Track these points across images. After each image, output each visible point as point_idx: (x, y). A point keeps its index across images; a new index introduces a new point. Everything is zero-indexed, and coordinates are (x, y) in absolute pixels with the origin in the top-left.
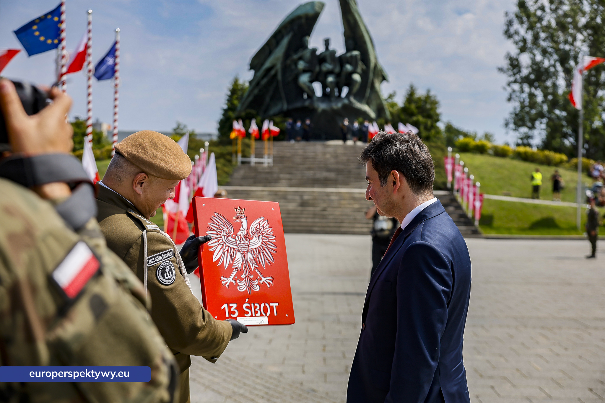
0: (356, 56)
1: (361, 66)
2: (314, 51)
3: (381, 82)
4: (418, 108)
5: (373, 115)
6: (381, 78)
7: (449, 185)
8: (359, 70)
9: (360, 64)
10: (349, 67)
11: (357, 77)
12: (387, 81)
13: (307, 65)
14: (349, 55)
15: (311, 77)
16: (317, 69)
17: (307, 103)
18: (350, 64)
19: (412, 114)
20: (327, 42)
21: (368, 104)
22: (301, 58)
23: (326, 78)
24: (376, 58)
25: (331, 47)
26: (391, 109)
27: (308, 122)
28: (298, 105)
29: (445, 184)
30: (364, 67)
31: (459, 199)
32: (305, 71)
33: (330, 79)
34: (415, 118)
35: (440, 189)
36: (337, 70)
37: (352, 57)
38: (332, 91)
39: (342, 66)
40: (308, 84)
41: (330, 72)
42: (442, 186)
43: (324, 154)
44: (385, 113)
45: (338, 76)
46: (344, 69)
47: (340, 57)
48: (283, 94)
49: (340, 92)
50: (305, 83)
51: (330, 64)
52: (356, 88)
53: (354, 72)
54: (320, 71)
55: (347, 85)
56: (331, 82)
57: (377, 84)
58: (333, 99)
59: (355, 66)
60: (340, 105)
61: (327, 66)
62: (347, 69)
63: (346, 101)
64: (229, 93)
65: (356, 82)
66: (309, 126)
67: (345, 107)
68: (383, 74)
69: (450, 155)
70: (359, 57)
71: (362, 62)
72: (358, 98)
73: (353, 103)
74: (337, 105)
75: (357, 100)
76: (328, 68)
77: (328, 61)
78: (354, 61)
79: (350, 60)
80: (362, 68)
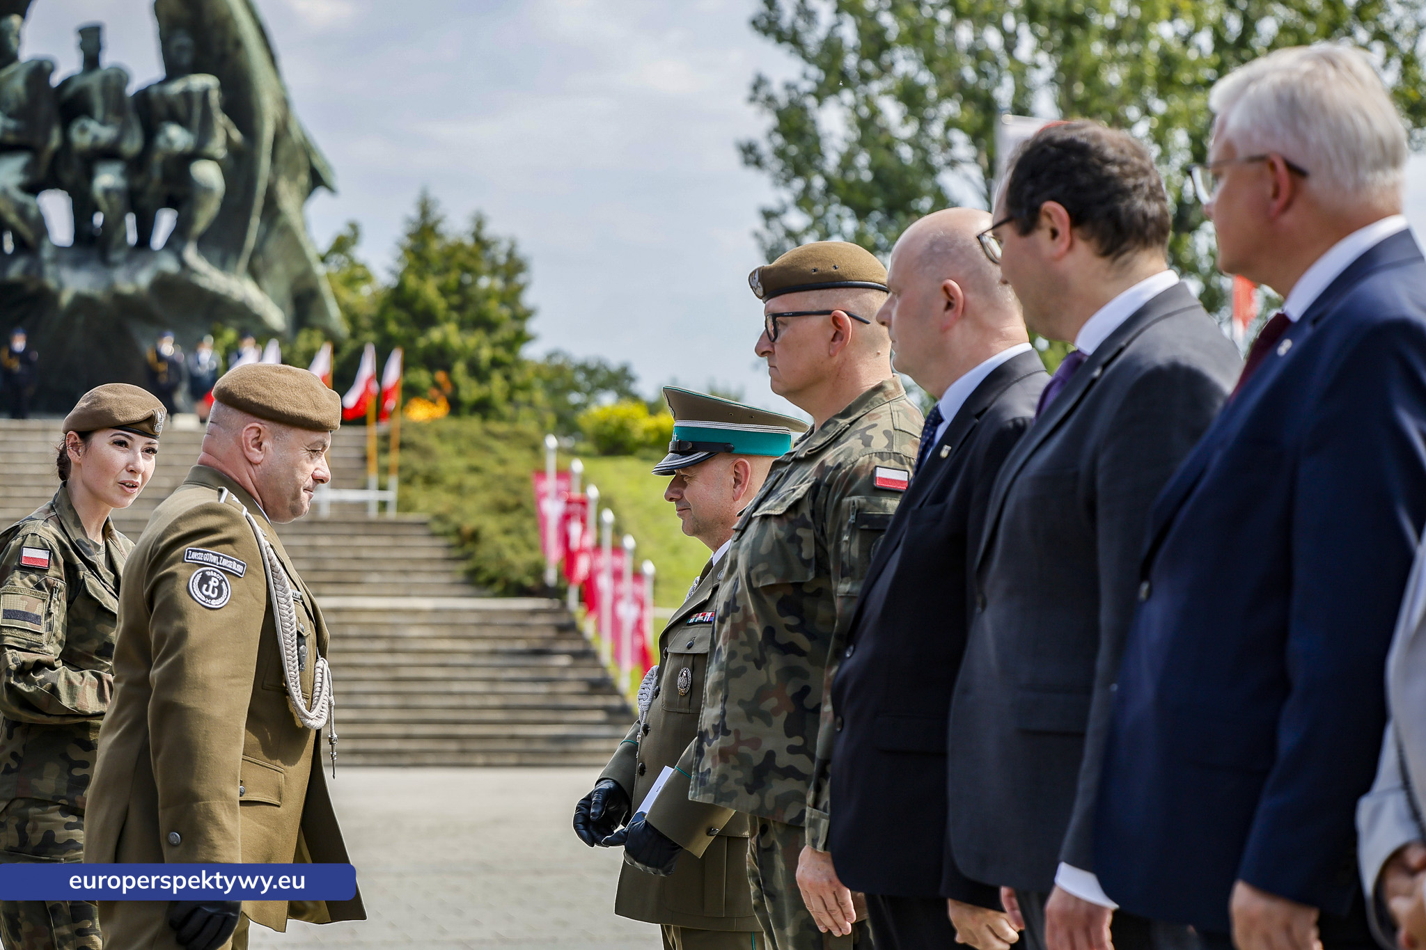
0: (205, 93)
1: (223, 132)
2: (41, 74)
3: (309, 192)
4: (444, 291)
5: (276, 317)
6: (304, 179)
7: (551, 577)
8: (217, 146)
9: (221, 119)
10: (177, 137)
11: (208, 173)
12: (331, 190)
13: (16, 124)
14: (176, 87)
15: (30, 171)
16: (54, 140)
17: (15, 271)
18: (184, 123)
19: (427, 319)
20: (91, 40)
21: (254, 274)
23: (90, 176)
24: (285, 103)
26: (347, 296)
27: (19, 343)
29: (538, 570)
30: (236, 135)
31: (588, 626)
32: (8, 147)
33: (107, 178)
34: (436, 335)
35: (521, 591)
36: (133, 145)
37: (187, 95)
38: (113, 224)
39: (150, 133)
40: (20, 197)
41: (108, 153)
42: (529, 582)
44: (323, 311)
45: (136, 166)
46: (161, 141)
47: (143, 95)
49: (145, 230)
51: (103, 123)
52: (205, 216)
53: (197, 154)
54: (67, 147)
55: (171, 203)
56: (107, 192)
57: (288, 200)
58: (117, 256)
59: (204, 131)
60: (144, 279)
61: (93, 132)
62: (171, 140)
63: (169, 265)
65: (208, 191)
67: (163, 285)
68: (317, 162)
69: (551, 463)
70: (215, 97)
71: (226, 116)
72: (217, 254)
73: (193, 271)
74: (132, 278)
75: (210, 261)
76: (96, 138)
77: (99, 112)
78: (197, 111)
79: (181, 109)
80: (229, 139)
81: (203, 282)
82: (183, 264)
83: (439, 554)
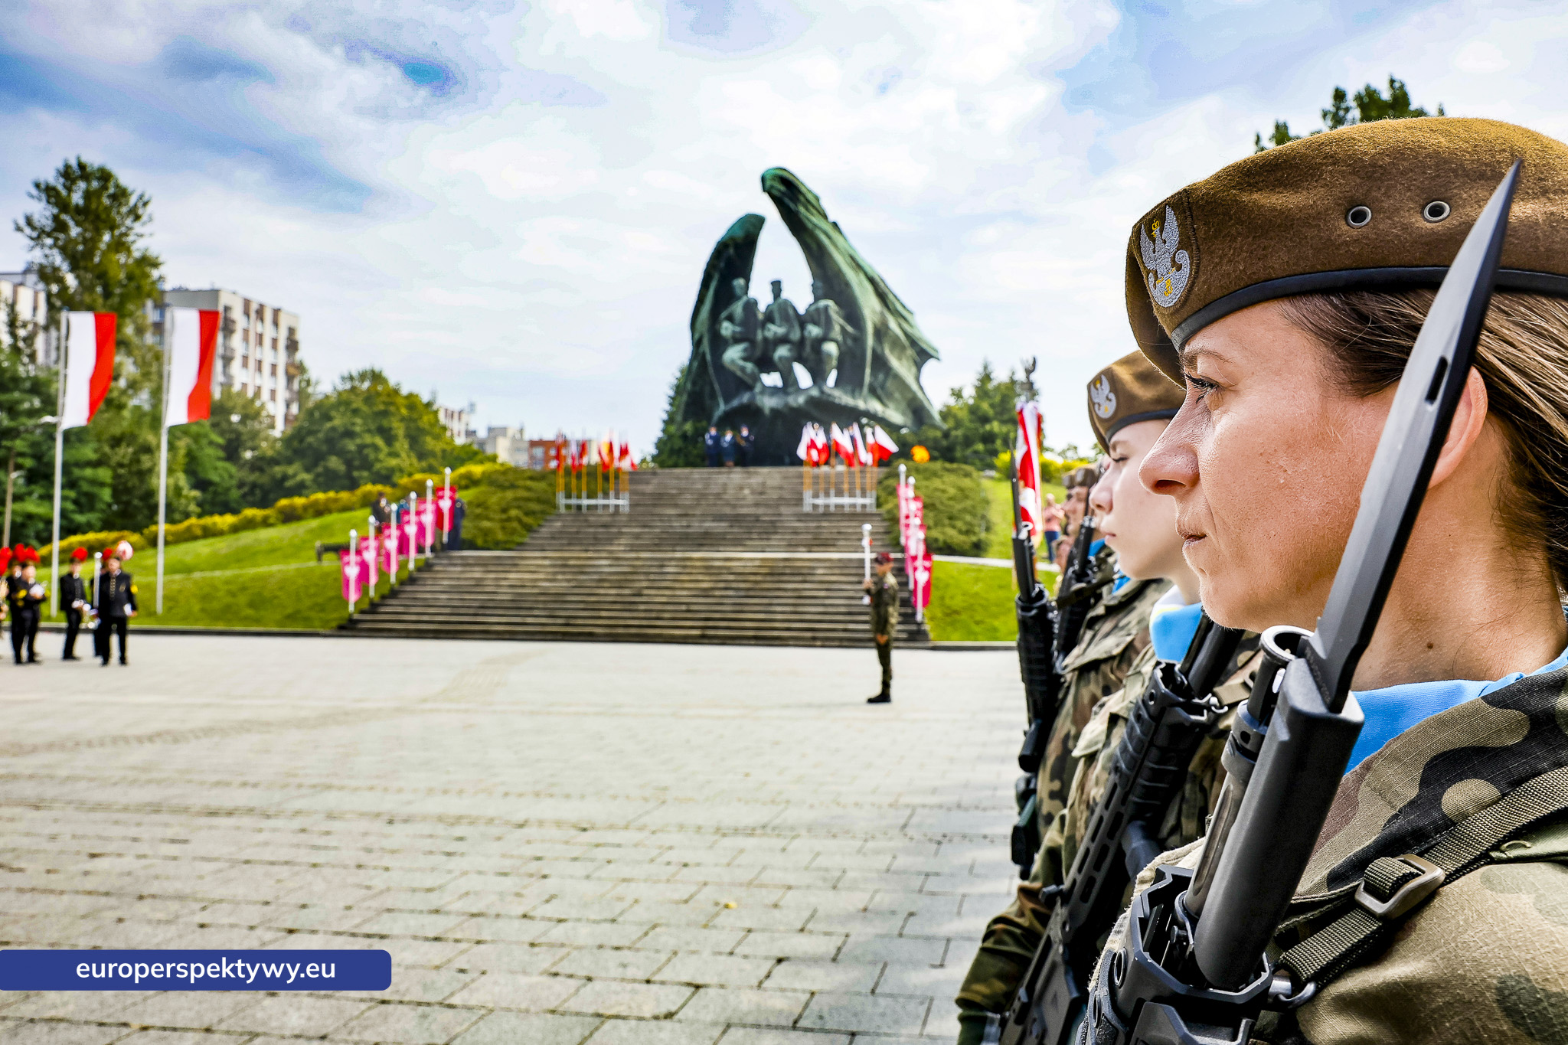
0: (826, 308)
1: (840, 327)
2: (752, 306)
3: (919, 361)
5: (900, 419)
6: (912, 353)
9: (838, 321)
10: (814, 331)
11: (831, 348)
12: (937, 360)
13: (738, 329)
14: (813, 307)
15: (745, 350)
16: (759, 336)
17: (745, 398)
18: (816, 323)
20: (776, 286)
21: (877, 398)
22: (730, 318)
25: (785, 295)
27: (745, 432)
28: (735, 403)
30: (849, 329)
32: (736, 340)
33: (783, 352)
36: (795, 335)
37: (821, 310)
39: (802, 327)
40: (741, 363)
41: (783, 340)
43: (741, 488)
44: (931, 417)
45: (799, 346)
46: (806, 334)
48: (717, 387)
50: (733, 361)
51: (780, 326)
53: (825, 338)
54: (765, 339)
56: (781, 359)
59: (829, 327)
60: (801, 400)
61: (775, 330)
62: (810, 332)
64: (672, 393)
65: (829, 355)
66: (747, 439)
67: (812, 401)
68: (921, 344)
70: (833, 311)
71: (842, 319)
72: (849, 388)
73: (829, 395)
74: (796, 400)
75: (846, 392)
76: (775, 333)
77: (777, 320)
78: (823, 318)
79: (816, 317)
80: (843, 329)
81: (837, 401)
82: (822, 392)
83: (881, 530)
